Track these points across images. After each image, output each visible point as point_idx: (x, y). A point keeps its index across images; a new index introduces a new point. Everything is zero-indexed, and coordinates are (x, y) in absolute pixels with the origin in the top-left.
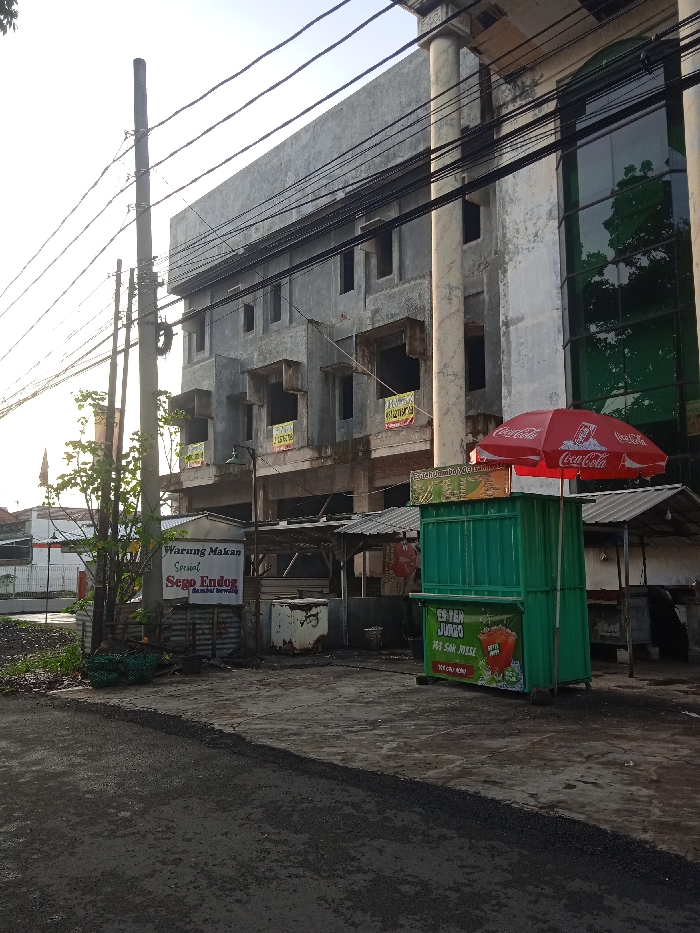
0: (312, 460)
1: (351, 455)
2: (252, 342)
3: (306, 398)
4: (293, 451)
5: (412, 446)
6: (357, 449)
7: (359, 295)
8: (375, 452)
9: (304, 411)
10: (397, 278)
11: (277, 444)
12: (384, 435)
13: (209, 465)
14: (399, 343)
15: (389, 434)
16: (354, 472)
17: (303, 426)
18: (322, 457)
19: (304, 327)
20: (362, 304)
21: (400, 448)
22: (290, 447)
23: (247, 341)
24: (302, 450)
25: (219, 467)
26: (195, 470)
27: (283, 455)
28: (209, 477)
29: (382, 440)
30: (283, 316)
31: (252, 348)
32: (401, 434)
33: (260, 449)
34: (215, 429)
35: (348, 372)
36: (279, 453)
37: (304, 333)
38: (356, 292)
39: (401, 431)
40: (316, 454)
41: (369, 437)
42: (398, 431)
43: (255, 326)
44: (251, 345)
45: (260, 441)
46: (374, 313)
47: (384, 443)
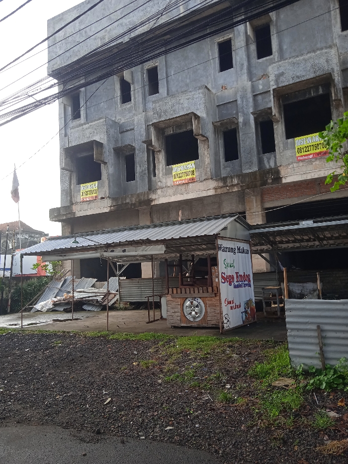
0: (215, 189)
1: (260, 182)
2: (130, 110)
3: (207, 142)
4: (195, 183)
5: (326, 172)
6: (266, 177)
7: (241, 71)
8: (285, 179)
9: (206, 153)
10: (278, 58)
11: (177, 179)
12: (295, 165)
13: (104, 198)
14: (307, 96)
15: (301, 164)
16: (245, 197)
17: (205, 163)
18: (227, 186)
19: (202, 91)
20: (245, 77)
21: (313, 174)
22: (192, 181)
23: (125, 109)
24: (205, 182)
25: (114, 199)
26: (88, 203)
27: (184, 187)
28: (105, 207)
29: (293, 169)
30: (160, 90)
31: (131, 114)
32: (314, 163)
33: (159, 183)
34: (108, 171)
35: (231, 127)
36: (179, 185)
37: (201, 95)
38: (238, 69)
39: (314, 161)
40: (221, 184)
41: (279, 168)
42: (310, 162)
43: (132, 98)
44: (129, 113)
45: (159, 178)
46: (278, 77)
47: (296, 171)
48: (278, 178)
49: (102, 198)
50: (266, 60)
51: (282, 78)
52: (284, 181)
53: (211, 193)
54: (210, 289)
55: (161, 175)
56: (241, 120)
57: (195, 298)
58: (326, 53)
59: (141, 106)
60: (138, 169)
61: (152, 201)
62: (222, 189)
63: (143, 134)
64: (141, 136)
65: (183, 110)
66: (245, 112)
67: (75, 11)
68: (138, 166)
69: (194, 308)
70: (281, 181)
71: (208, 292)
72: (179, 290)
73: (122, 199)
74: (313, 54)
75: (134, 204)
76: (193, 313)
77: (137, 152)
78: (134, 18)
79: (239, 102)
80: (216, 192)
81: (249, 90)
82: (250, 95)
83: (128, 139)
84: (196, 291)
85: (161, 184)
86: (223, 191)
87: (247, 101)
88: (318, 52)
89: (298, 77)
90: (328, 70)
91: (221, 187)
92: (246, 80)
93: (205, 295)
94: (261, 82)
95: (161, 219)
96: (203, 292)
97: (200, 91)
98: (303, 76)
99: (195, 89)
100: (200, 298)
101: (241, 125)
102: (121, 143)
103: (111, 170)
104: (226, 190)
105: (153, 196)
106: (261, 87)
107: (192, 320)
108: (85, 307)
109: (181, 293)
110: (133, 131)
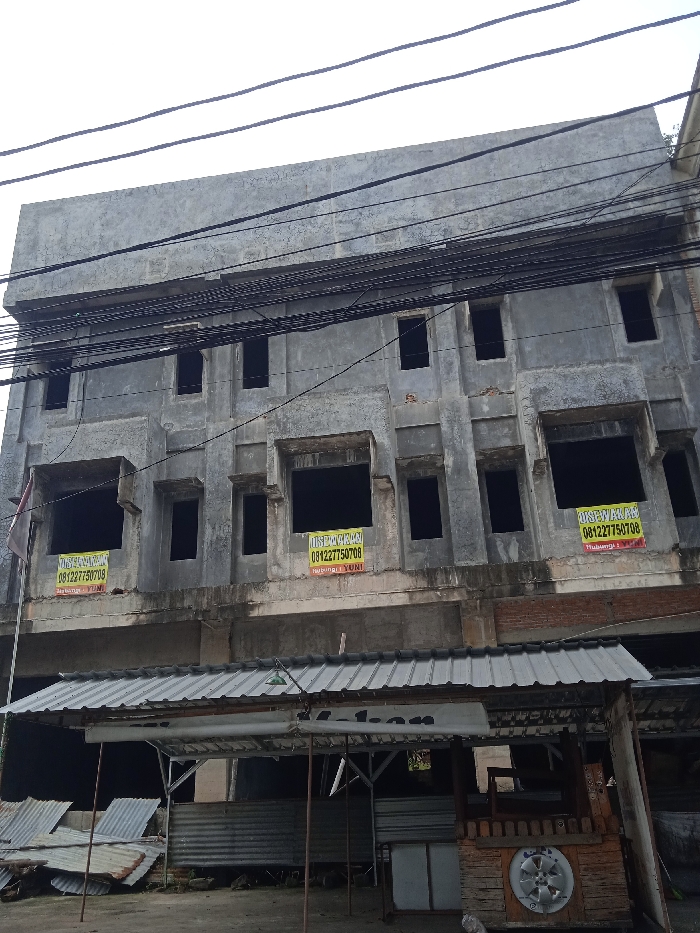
0: (410, 592)
1: (509, 587)
2: (197, 409)
3: (391, 495)
4: (362, 576)
5: (643, 580)
6: (522, 579)
7: (448, 374)
8: (562, 585)
9: (389, 515)
10: (517, 363)
11: (321, 563)
12: (580, 560)
13: (120, 592)
14: (595, 436)
15: (592, 559)
16: (463, 618)
17: (386, 536)
18: (437, 589)
19: (380, 395)
20: (456, 385)
21: (617, 582)
22: (356, 571)
23: (185, 406)
24: (384, 576)
25: (149, 596)
26: (75, 600)
27: (336, 581)
28: (120, 614)
29: (576, 567)
30: (272, 382)
31: (198, 418)
32: (617, 560)
33: (275, 569)
34: (141, 531)
35: (426, 472)
36: (324, 577)
37: (380, 403)
38: (442, 370)
39: (617, 557)
40: (423, 584)
41: (548, 563)
42: (610, 556)
43: (205, 387)
44: (195, 414)
45: (275, 556)
46: (537, 394)
47: (582, 573)
48: (546, 582)
49: (117, 592)
50: (495, 364)
51: (543, 398)
52: (560, 590)
53: (401, 600)
54: (586, 823)
55: (279, 550)
56: (449, 461)
57: (543, 849)
58: (622, 368)
59: (227, 404)
60: (207, 535)
61: (253, 607)
62: (426, 594)
63: (226, 461)
64: (223, 464)
65: (339, 425)
66: (459, 448)
67: (97, 202)
68: (208, 526)
69: (545, 875)
70: (554, 589)
71: (580, 831)
72: (497, 827)
73: (172, 597)
74: (600, 367)
75: (205, 611)
76: (542, 890)
77: (208, 496)
78: (234, 242)
79: (445, 428)
80: (411, 599)
81: (465, 410)
82: (466, 420)
83: (185, 468)
84: (548, 830)
85: (280, 571)
86: (428, 598)
87: (461, 428)
88: (608, 365)
89: (575, 400)
90: (628, 396)
91: (424, 590)
92: (459, 392)
93: (577, 839)
94: (485, 398)
95: (255, 654)
96: (568, 832)
97: (376, 394)
98: (584, 399)
99: (367, 389)
100: (559, 848)
101: (449, 470)
102: (168, 475)
103: (147, 528)
104: (434, 597)
105: (255, 597)
106: (486, 408)
107: (538, 909)
108: (56, 883)
109: (504, 834)
110: (200, 452)
